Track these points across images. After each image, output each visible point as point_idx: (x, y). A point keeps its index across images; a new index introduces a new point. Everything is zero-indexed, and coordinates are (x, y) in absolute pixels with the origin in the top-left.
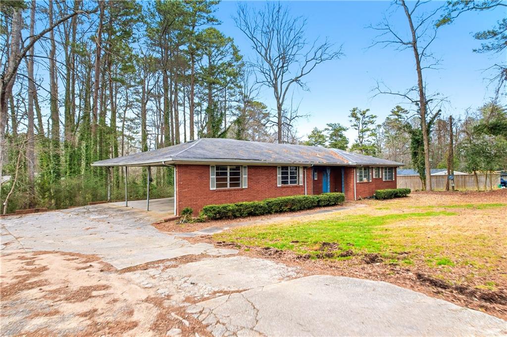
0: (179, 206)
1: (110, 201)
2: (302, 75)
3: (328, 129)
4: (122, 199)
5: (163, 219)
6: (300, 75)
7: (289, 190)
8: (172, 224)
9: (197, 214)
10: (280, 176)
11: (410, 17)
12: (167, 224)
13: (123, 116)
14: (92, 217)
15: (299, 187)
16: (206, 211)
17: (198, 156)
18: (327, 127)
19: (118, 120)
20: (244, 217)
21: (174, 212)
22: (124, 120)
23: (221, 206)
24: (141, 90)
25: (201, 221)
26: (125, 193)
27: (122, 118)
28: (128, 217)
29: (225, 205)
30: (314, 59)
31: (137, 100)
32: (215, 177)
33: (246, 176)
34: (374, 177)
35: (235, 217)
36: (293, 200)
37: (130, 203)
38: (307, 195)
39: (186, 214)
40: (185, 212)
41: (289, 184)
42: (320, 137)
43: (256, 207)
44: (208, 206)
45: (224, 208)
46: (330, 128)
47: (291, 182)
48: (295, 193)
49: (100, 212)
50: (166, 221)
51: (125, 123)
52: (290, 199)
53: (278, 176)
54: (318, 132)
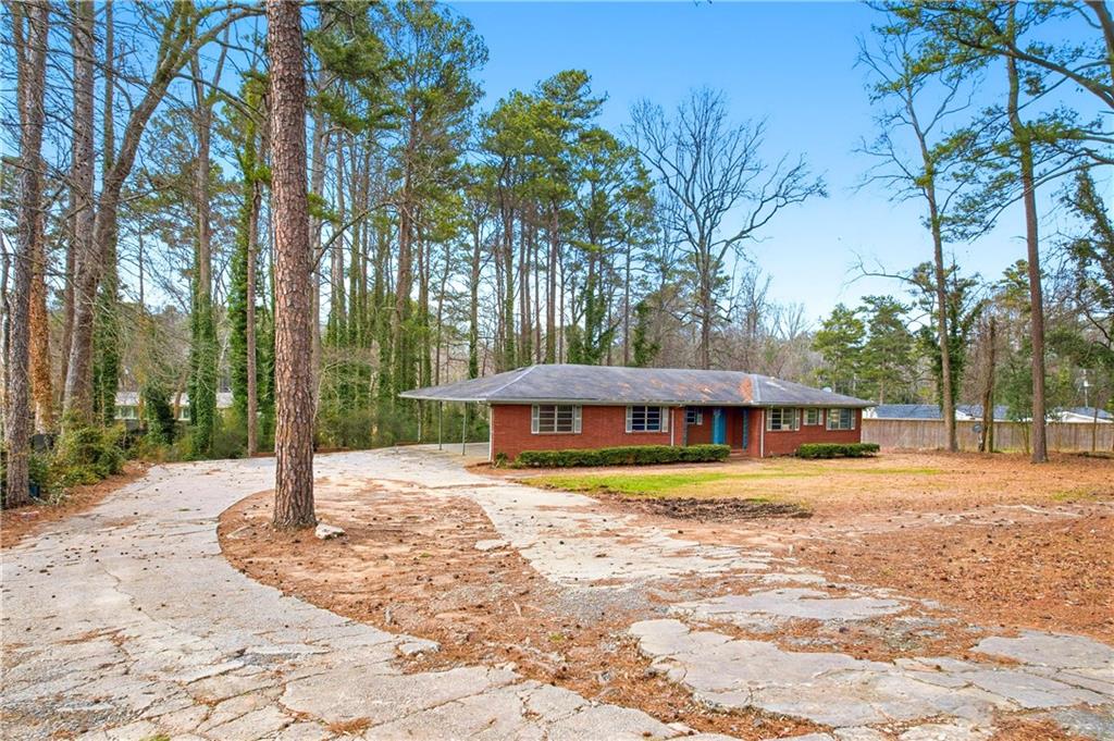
0: (495, 450)
1: (421, 443)
2: (752, 228)
3: (865, 309)
4: (435, 441)
5: (475, 463)
6: (748, 227)
7: (644, 438)
8: (484, 468)
9: (513, 460)
10: (631, 419)
11: (923, 141)
12: (479, 468)
13: (440, 289)
14: (403, 459)
15: (662, 434)
16: (522, 457)
17: (517, 395)
18: (863, 304)
19: (431, 294)
20: (569, 467)
21: (489, 458)
22: (443, 296)
23: (539, 452)
24: (472, 244)
25: (515, 467)
26: (439, 432)
27: (438, 292)
28: (440, 460)
29: (546, 451)
30: (776, 195)
31: (465, 259)
32: (538, 418)
33: (580, 419)
34: (805, 424)
35: (558, 466)
36: (639, 451)
37: (444, 446)
38: (673, 445)
39: (502, 459)
40: (499, 457)
41: (646, 430)
42: (850, 324)
43: (586, 457)
44: (524, 452)
45: (545, 455)
46: (871, 307)
47: (649, 428)
48: (654, 442)
49: (410, 454)
50: (479, 465)
51: (444, 302)
52: (633, 450)
53: (627, 419)
54: (845, 314)
